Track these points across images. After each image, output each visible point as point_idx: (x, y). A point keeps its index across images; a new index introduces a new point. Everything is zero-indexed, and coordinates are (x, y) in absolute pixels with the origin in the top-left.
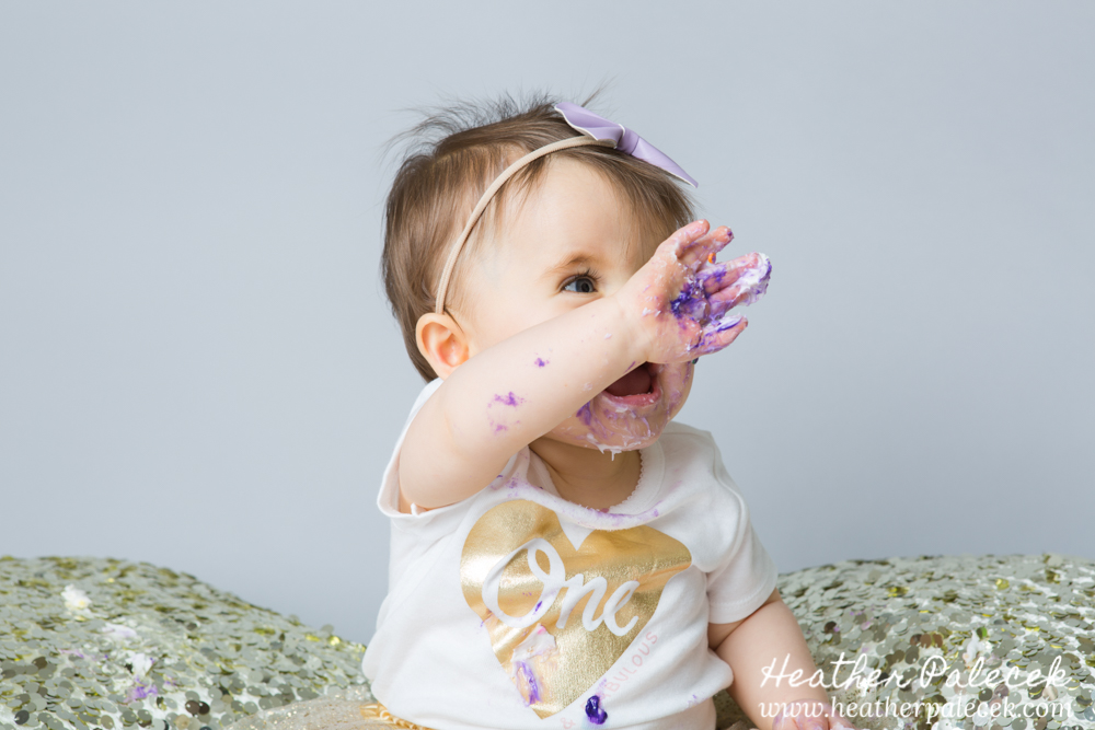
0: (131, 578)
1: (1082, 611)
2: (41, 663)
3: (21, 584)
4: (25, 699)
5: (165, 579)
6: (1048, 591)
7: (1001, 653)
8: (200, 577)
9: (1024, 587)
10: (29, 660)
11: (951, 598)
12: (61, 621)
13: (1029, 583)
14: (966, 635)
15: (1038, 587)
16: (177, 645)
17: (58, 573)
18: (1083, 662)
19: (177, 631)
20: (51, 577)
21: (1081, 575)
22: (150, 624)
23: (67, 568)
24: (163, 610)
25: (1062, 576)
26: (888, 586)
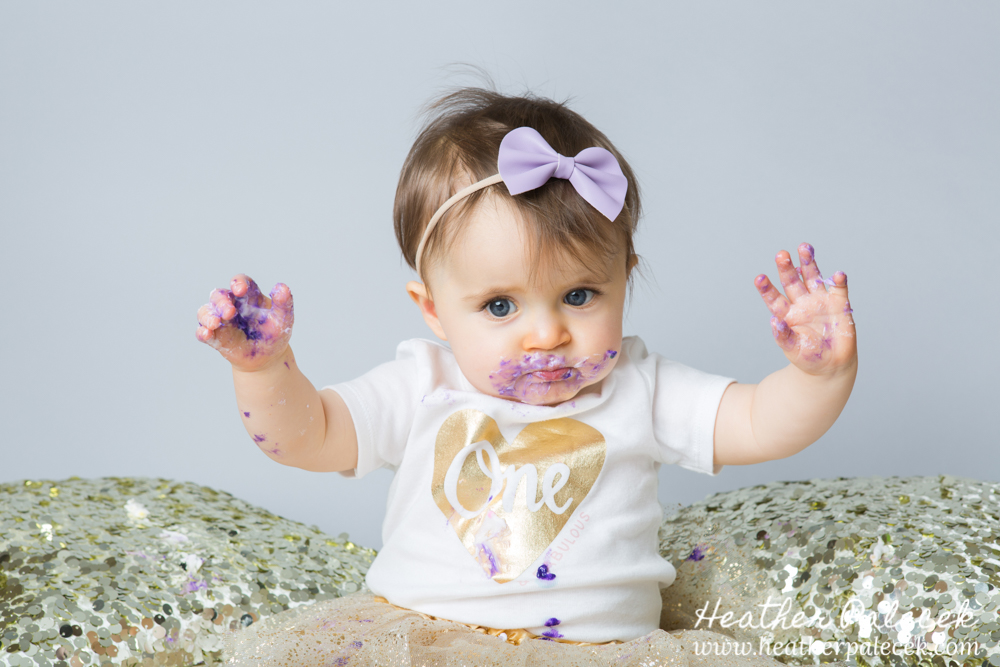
0: (179, 494)
1: (969, 521)
2: (111, 562)
3: (90, 498)
4: (100, 590)
5: (208, 495)
6: (942, 505)
7: (901, 554)
8: (235, 494)
9: (922, 502)
10: (101, 560)
11: (861, 511)
12: (125, 528)
13: (926, 498)
14: (873, 540)
15: (934, 502)
16: (221, 548)
17: (120, 490)
18: (969, 562)
19: (221, 537)
20: (114, 493)
21: (970, 492)
22: (199, 531)
23: (126, 486)
24: (209, 520)
25: (954, 494)
26: (809, 501)
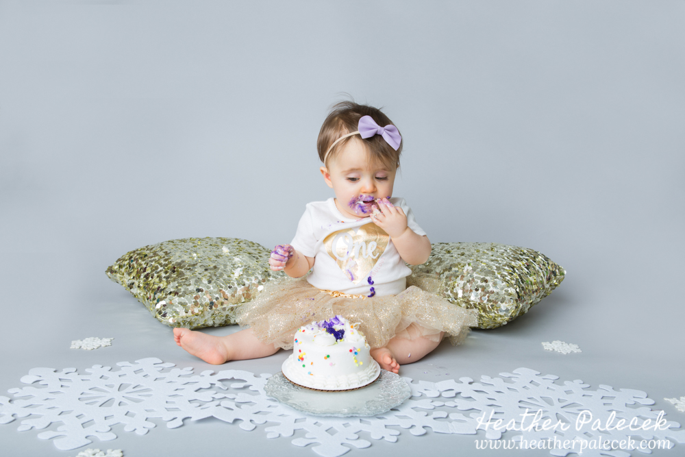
0: (241, 244)
1: (499, 259)
2: (215, 267)
3: (211, 245)
4: (210, 277)
5: (251, 245)
6: (490, 253)
7: (474, 270)
8: (261, 244)
9: (484, 252)
10: (212, 266)
11: (463, 254)
12: (221, 256)
13: (485, 251)
14: (465, 265)
15: (488, 252)
16: (252, 263)
17: (221, 242)
18: (496, 273)
19: (253, 260)
20: (219, 243)
21: (501, 249)
22: (246, 257)
23: (224, 241)
24: (250, 254)
25: (496, 249)
26: (446, 250)
